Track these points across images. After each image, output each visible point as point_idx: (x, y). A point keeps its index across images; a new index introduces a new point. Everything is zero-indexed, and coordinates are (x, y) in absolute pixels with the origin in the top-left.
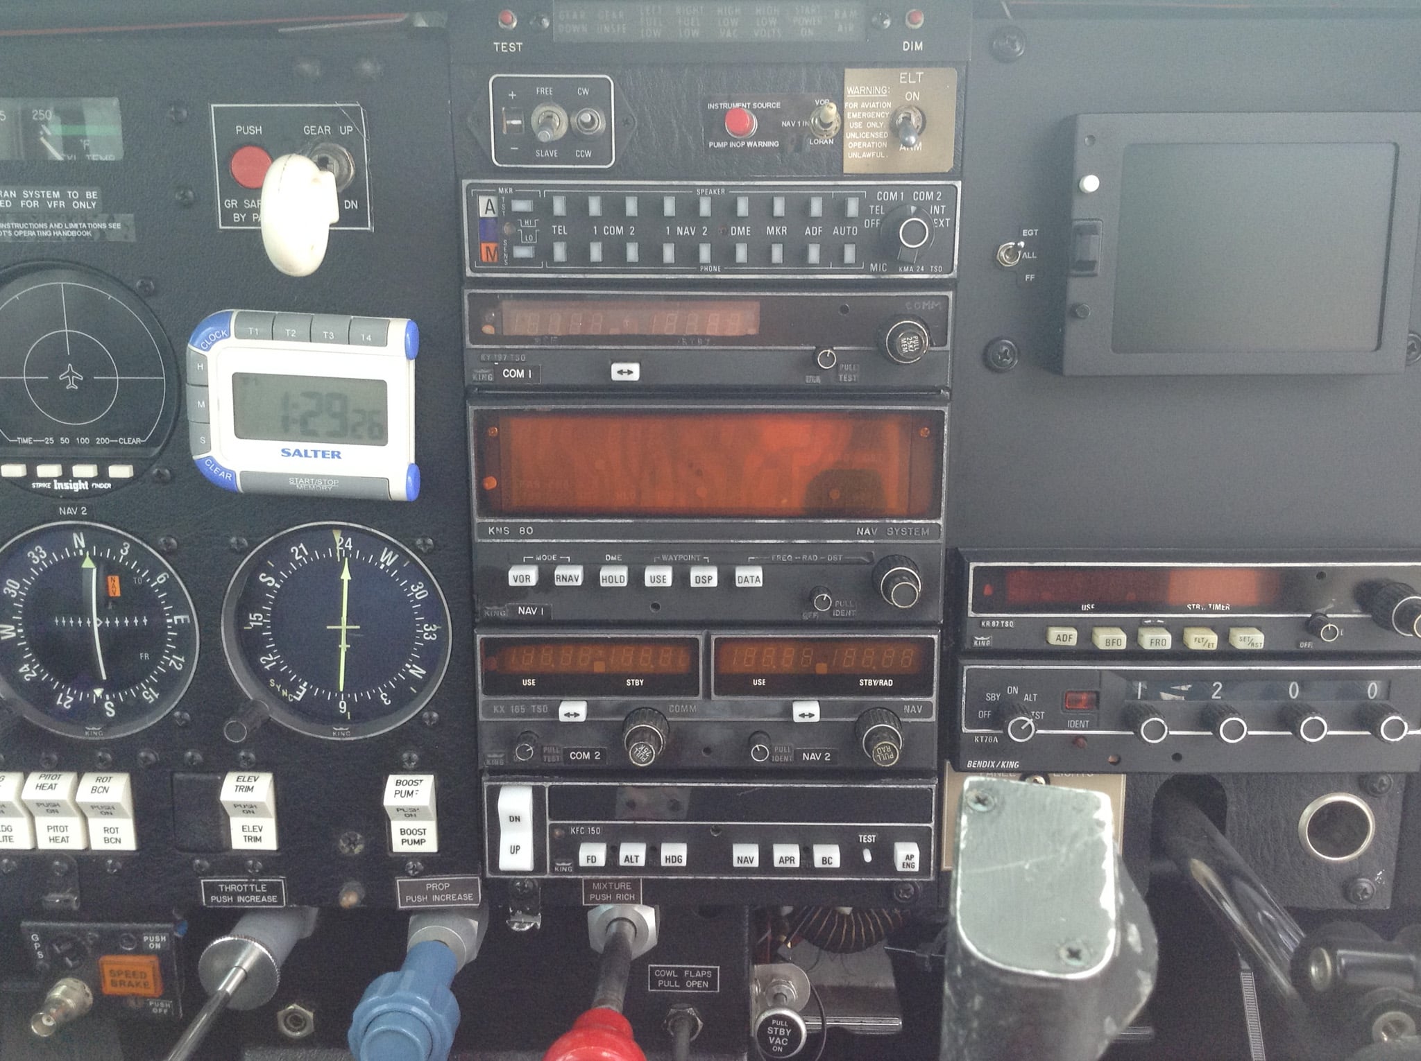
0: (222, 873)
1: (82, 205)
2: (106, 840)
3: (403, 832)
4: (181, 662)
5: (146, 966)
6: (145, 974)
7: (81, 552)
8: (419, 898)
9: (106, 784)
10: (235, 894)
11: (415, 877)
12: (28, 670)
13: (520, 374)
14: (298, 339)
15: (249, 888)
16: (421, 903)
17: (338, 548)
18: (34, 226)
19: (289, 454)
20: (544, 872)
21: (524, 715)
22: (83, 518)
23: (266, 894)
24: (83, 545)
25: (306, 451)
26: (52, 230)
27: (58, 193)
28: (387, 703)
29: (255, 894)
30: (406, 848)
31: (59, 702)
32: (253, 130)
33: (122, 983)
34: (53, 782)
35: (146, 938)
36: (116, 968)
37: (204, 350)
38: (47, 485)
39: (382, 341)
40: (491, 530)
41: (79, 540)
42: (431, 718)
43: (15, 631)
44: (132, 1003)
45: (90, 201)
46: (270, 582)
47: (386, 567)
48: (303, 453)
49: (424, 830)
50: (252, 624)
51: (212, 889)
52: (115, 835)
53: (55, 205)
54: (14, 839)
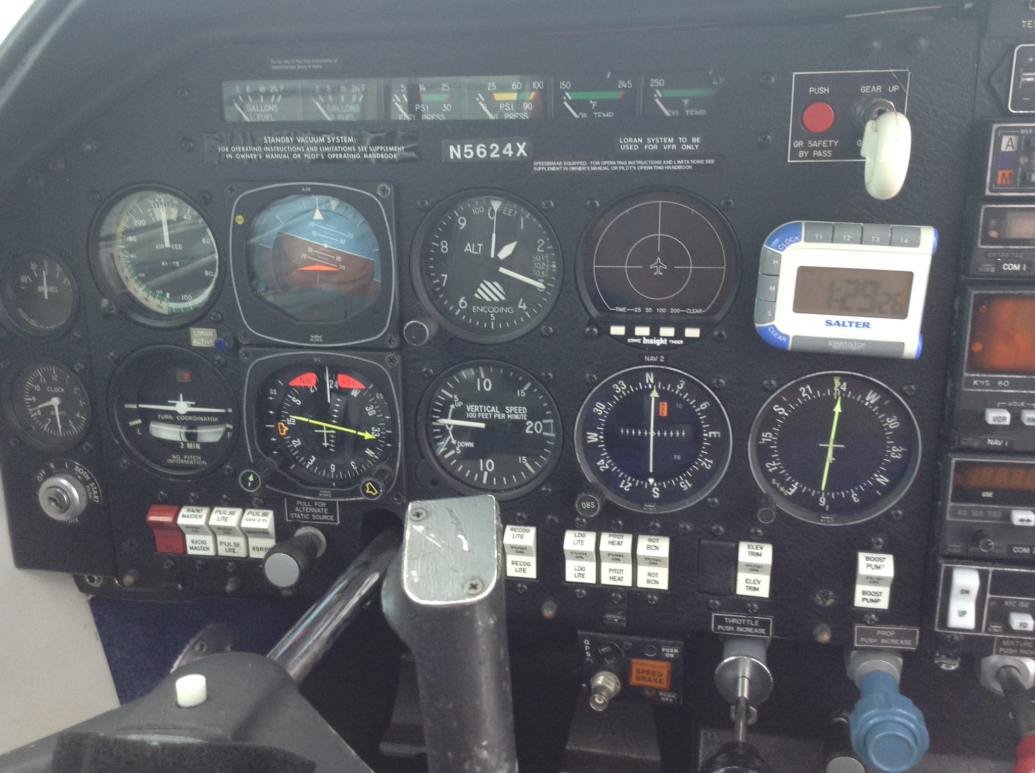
0: (728, 610)
1: (689, 147)
2: (649, 581)
3: (864, 593)
4: (710, 464)
5: (663, 668)
6: (661, 674)
7: (650, 386)
8: (871, 640)
9: (656, 544)
10: (735, 625)
11: (870, 625)
12: (603, 463)
13: (1016, 267)
14: (852, 242)
15: (746, 622)
16: (872, 644)
17: (836, 389)
18: (652, 163)
19: (831, 324)
20: (980, 631)
21: (983, 518)
22: (662, 364)
23: (757, 627)
24: (652, 381)
25: (844, 322)
26: (664, 165)
27: (672, 139)
28: (856, 500)
29: (750, 626)
30: (865, 605)
31: (621, 486)
32: (823, 90)
33: (644, 678)
34: (620, 540)
35: (663, 650)
36: (641, 668)
37: (780, 250)
38: (639, 341)
39: (915, 243)
40: (975, 382)
41: (650, 378)
42: (897, 515)
43: (598, 437)
44: (647, 692)
45: (694, 144)
46: (781, 411)
47: (870, 404)
48: (841, 324)
49: (881, 592)
50: (763, 439)
51: (720, 621)
52: (655, 579)
53: (669, 147)
54: (585, 576)
